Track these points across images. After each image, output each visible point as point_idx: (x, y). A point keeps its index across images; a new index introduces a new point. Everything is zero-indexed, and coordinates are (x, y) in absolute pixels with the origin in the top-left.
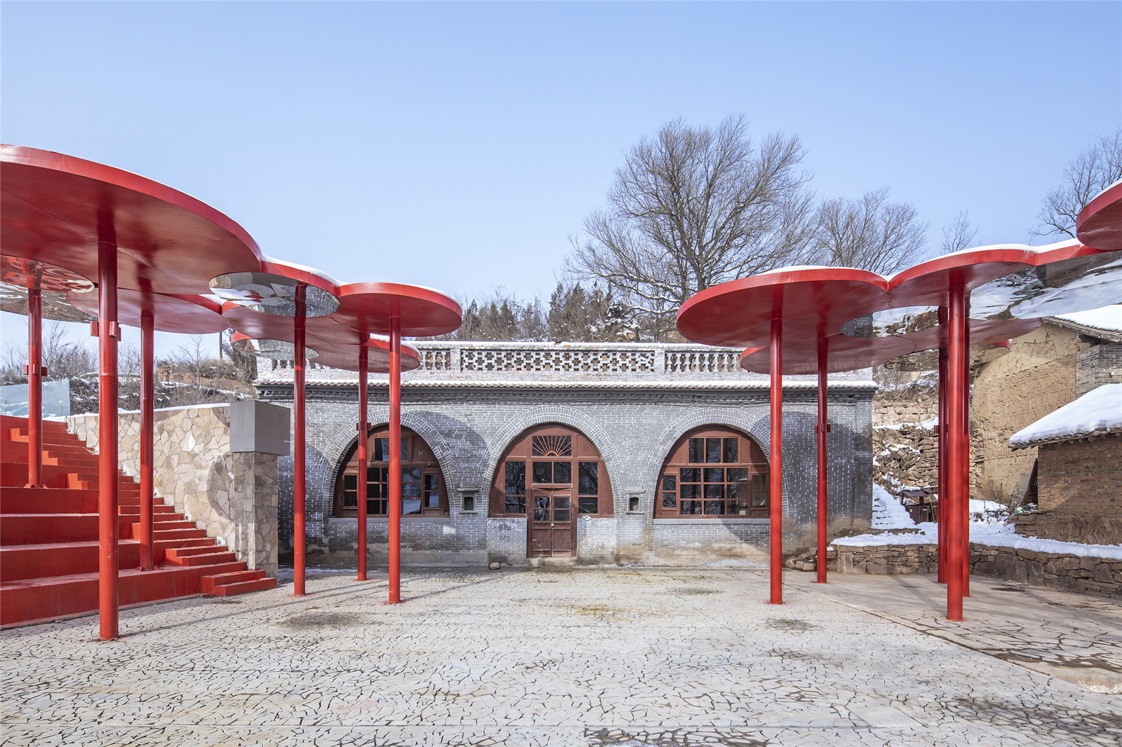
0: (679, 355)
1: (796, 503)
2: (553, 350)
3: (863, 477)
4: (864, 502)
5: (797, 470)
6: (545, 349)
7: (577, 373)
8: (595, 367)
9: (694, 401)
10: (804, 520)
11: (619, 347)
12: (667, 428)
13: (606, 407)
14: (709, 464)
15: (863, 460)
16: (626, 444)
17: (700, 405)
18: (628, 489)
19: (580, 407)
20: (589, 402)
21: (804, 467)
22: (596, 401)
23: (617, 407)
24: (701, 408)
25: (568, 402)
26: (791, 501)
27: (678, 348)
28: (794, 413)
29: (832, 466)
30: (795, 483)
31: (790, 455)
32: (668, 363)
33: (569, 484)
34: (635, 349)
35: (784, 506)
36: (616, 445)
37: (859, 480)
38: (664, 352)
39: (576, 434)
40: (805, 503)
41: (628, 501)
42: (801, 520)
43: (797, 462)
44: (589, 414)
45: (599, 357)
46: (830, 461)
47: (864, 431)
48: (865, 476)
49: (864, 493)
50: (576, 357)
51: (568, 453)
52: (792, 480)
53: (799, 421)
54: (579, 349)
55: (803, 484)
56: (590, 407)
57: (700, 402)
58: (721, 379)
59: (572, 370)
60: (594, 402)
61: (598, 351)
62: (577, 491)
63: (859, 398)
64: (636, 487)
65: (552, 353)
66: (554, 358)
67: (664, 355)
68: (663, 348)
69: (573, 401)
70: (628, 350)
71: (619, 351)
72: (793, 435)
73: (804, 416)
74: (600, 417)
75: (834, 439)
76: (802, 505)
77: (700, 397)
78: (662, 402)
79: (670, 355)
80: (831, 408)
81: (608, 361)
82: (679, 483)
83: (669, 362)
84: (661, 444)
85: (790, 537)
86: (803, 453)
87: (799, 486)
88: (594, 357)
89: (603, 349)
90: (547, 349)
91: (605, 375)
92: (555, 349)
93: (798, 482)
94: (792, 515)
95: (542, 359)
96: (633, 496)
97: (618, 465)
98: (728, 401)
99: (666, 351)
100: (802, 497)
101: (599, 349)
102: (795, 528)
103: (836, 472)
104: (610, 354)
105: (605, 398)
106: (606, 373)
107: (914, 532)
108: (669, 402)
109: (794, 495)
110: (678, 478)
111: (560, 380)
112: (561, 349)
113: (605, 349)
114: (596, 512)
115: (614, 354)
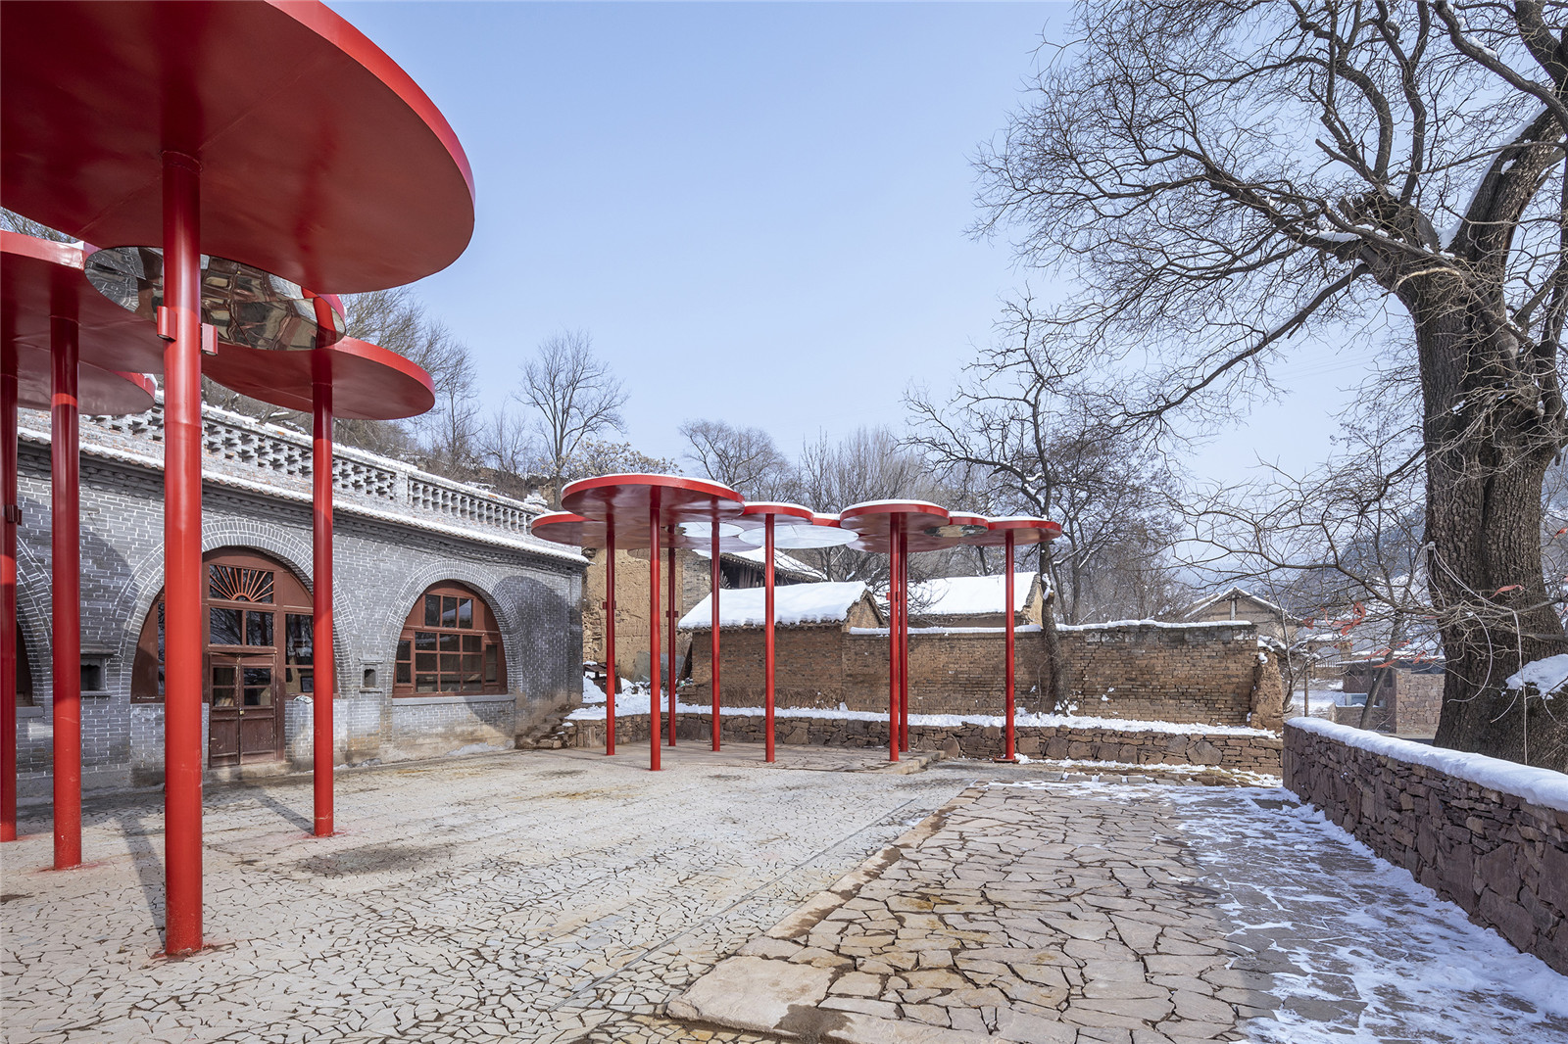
0: (421, 486)
1: (528, 677)
2: (256, 433)
3: (576, 651)
6: (243, 426)
7: (294, 479)
9: (437, 549)
11: (353, 455)
12: (408, 579)
14: (445, 629)
15: (576, 634)
16: (360, 593)
17: (444, 555)
18: (363, 657)
19: (298, 531)
20: (308, 524)
23: (348, 540)
24: (444, 559)
26: (524, 675)
27: (421, 476)
28: (527, 578)
31: (524, 624)
33: (269, 648)
34: (373, 465)
35: (518, 680)
36: (347, 594)
37: (573, 654)
39: (281, 570)
40: (536, 677)
41: (362, 674)
42: (532, 696)
44: (309, 544)
47: (576, 606)
49: (577, 667)
51: (269, 599)
53: (531, 588)
54: (298, 443)
57: (445, 551)
62: (283, 658)
64: (372, 657)
65: (253, 437)
66: (255, 445)
67: (407, 482)
68: (405, 472)
70: (364, 463)
72: (526, 603)
73: (534, 582)
75: (556, 610)
76: (533, 679)
77: (447, 545)
78: (404, 544)
82: (414, 652)
84: (402, 599)
85: (523, 715)
87: (530, 659)
90: (247, 427)
92: (260, 431)
94: (525, 691)
96: (369, 667)
97: (350, 623)
98: (473, 555)
99: (408, 477)
100: (533, 671)
102: (527, 704)
104: (339, 462)
108: (412, 544)
109: (526, 669)
110: (414, 646)
111: (266, 483)
112: (269, 434)
115: (344, 464)
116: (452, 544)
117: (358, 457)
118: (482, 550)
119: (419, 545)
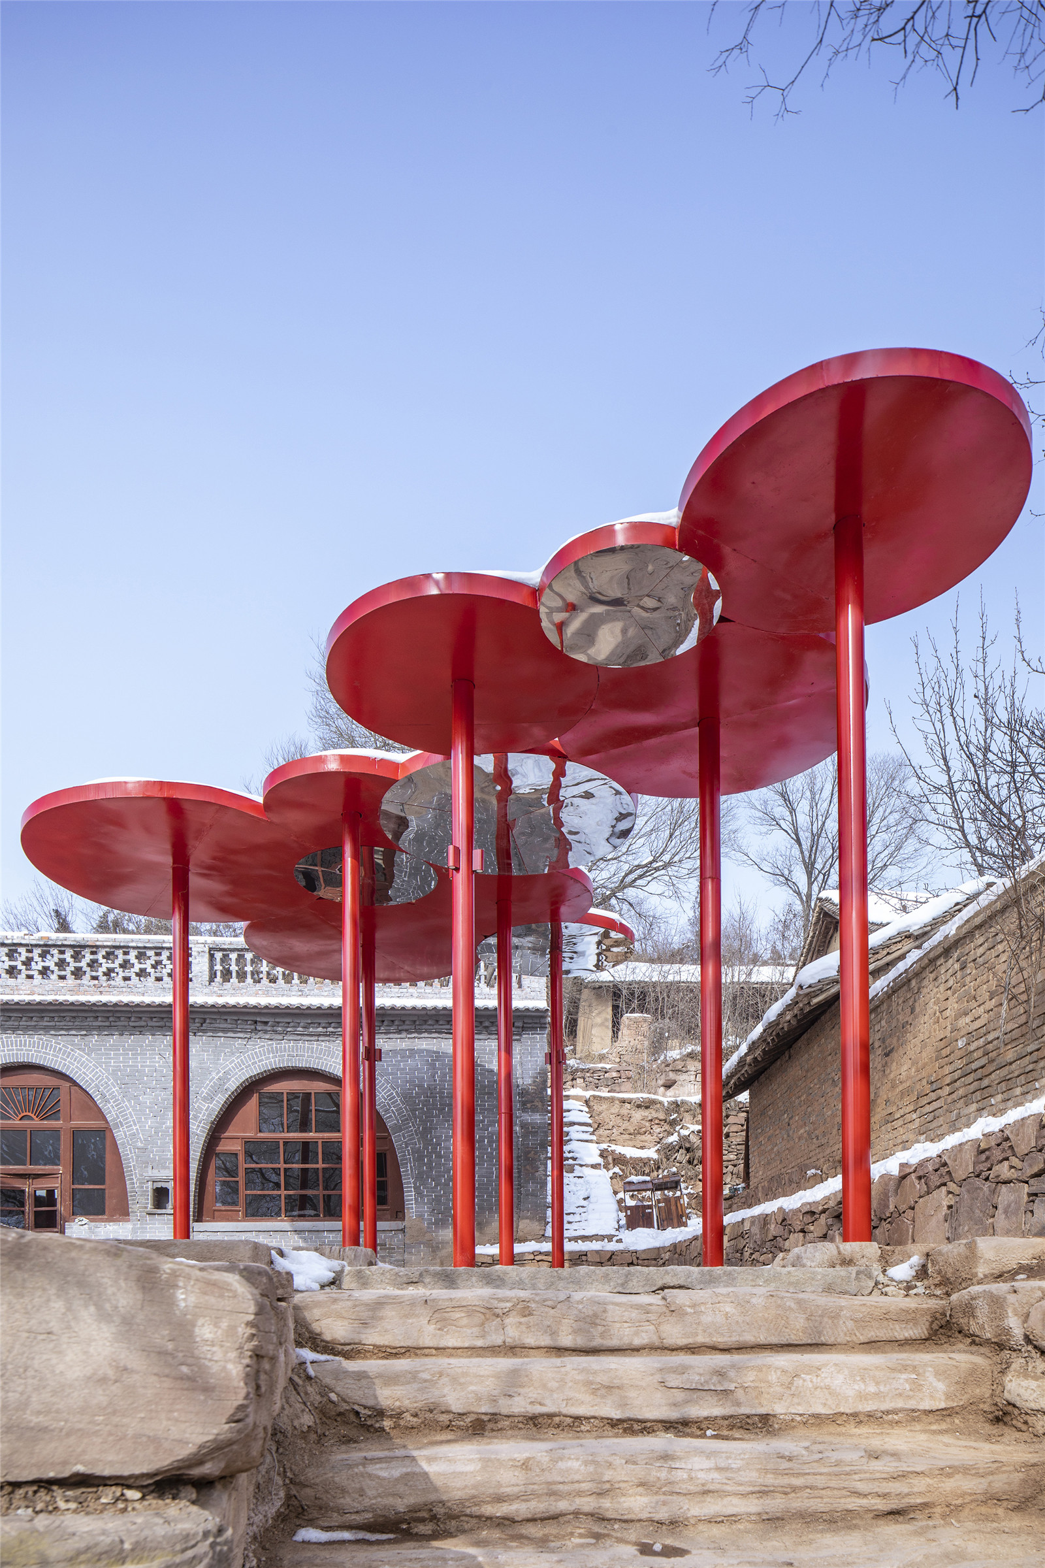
0: (233, 956)
1: (427, 1196)
2: (21, 945)
3: (531, 1155)
4: (534, 1195)
5: (428, 1143)
6: (6, 942)
7: (62, 983)
8: (94, 974)
9: (256, 1031)
10: (440, 1223)
11: (132, 941)
12: (214, 1074)
13: (114, 1040)
14: (292, 1135)
15: (532, 1128)
16: (147, 1099)
17: (267, 1037)
18: (150, 1174)
19: (69, 1038)
20: (81, 1029)
21: (439, 1138)
22: (94, 1029)
23: (131, 1040)
24: (270, 1042)
25: (47, 1029)
26: (419, 1193)
27: (231, 944)
28: (422, 1051)
29: (485, 1137)
30: (425, 1164)
31: (415, 1118)
32: (216, 968)
33: (56, 1167)
34: (160, 945)
35: (408, 1200)
36: (129, 1101)
37: (527, 1159)
38: (207, 949)
39: (68, 1084)
40: (441, 1196)
41: (150, 1193)
42: (436, 1223)
43: (427, 1131)
44: (84, 1050)
45: (99, 957)
46: (481, 1129)
47: (534, 1082)
48: (536, 1153)
49: (534, 1179)
50: (62, 956)
51: (55, 1115)
52: (420, 1159)
53: (430, 1064)
54: (65, 943)
55: (439, 1165)
56: (86, 1038)
57: (266, 1032)
58: (302, 994)
59: (54, 977)
60: (90, 1029)
61: (97, 947)
62: (69, 1177)
63: (523, 1028)
64: (162, 1171)
65: (20, 950)
66: (23, 958)
67: (207, 955)
68: (205, 944)
69: (54, 1028)
70: (147, 945)
71: (134, 948)
72: (420, 1086)
73: (437, 1056)
74: (103, 1054)
75: (488, 1093)
76: (438, 1199)
77: (266, 1023)
78: (204, 1031)
79: (218, 955)
80: (481, 1043)
81: (116, 964)
82: (243, 1165)
83: (218, 967)
84: (205, 1099)
85: (419, 1252)
86: (437, 1116)
87: (431, 1168)
88: (92, 957)
89: (105, 944)
90: (9, 942)
91: (109, 986)
92: (23, 942)
93: (430, 1162)
94: (420, 1216)
95: (36, 958)
96: (159, 1185)
97: (134, 1134)
98: (311, 1030)
99: (210, 949)
100: (436, 1186)
101: (98, 943)
102: (428, 1236)
103: (491, 1146)
104: (119, 953)
105: (107, 1024)
106: (112, 982)
107: (606, 1240)
108: (215, 1030)
109: (424, 1184)
110: (241, 1157)
111: (32, 993)
112: (34, 942)
113: (109, 944)
114: (103, 1213)
115: (126, 953)
116: (271, 1020)
117: (138, 941)
118: (323, 1021)
119: (224, 1031)
